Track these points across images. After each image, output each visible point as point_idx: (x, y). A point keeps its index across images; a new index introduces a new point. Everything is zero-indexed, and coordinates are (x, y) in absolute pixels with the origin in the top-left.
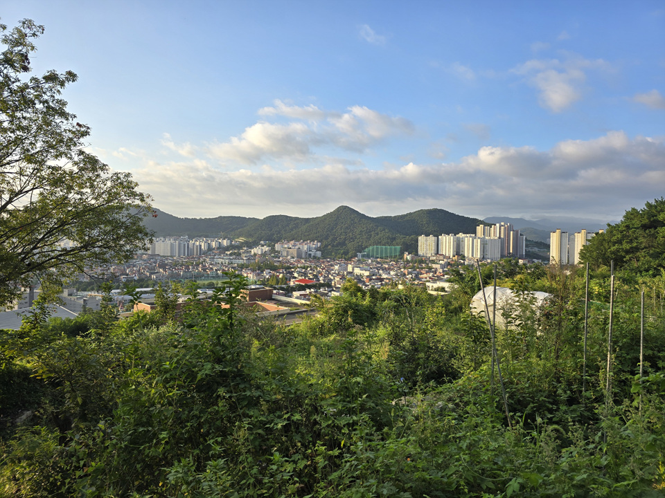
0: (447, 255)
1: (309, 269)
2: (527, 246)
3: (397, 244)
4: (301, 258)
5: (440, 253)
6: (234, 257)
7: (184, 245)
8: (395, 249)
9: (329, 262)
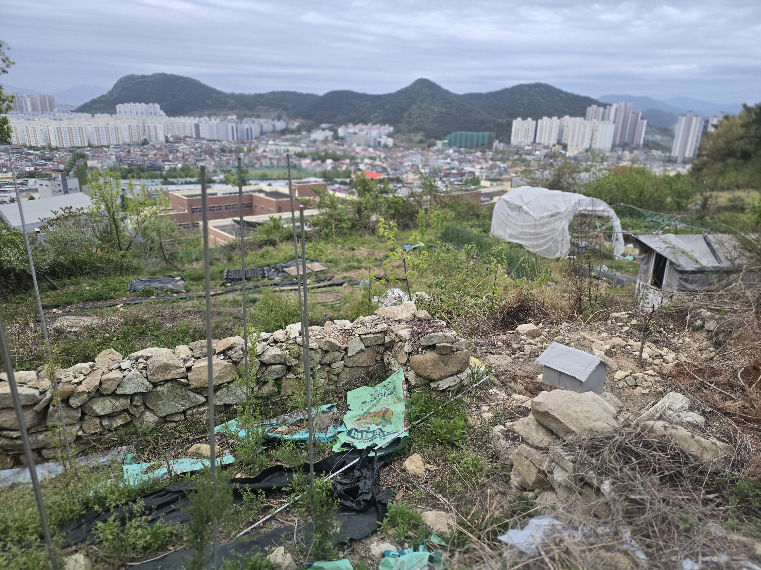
0: (546, 144)
1: (378, 159)
2: (647, 133)
3: (487, 129)
4: (369, 146)
5: (537, 141)
6: (291, 143)
7: (232, 127)
8: (483, 137)
9: (401, 151)
